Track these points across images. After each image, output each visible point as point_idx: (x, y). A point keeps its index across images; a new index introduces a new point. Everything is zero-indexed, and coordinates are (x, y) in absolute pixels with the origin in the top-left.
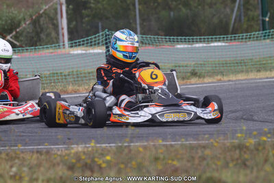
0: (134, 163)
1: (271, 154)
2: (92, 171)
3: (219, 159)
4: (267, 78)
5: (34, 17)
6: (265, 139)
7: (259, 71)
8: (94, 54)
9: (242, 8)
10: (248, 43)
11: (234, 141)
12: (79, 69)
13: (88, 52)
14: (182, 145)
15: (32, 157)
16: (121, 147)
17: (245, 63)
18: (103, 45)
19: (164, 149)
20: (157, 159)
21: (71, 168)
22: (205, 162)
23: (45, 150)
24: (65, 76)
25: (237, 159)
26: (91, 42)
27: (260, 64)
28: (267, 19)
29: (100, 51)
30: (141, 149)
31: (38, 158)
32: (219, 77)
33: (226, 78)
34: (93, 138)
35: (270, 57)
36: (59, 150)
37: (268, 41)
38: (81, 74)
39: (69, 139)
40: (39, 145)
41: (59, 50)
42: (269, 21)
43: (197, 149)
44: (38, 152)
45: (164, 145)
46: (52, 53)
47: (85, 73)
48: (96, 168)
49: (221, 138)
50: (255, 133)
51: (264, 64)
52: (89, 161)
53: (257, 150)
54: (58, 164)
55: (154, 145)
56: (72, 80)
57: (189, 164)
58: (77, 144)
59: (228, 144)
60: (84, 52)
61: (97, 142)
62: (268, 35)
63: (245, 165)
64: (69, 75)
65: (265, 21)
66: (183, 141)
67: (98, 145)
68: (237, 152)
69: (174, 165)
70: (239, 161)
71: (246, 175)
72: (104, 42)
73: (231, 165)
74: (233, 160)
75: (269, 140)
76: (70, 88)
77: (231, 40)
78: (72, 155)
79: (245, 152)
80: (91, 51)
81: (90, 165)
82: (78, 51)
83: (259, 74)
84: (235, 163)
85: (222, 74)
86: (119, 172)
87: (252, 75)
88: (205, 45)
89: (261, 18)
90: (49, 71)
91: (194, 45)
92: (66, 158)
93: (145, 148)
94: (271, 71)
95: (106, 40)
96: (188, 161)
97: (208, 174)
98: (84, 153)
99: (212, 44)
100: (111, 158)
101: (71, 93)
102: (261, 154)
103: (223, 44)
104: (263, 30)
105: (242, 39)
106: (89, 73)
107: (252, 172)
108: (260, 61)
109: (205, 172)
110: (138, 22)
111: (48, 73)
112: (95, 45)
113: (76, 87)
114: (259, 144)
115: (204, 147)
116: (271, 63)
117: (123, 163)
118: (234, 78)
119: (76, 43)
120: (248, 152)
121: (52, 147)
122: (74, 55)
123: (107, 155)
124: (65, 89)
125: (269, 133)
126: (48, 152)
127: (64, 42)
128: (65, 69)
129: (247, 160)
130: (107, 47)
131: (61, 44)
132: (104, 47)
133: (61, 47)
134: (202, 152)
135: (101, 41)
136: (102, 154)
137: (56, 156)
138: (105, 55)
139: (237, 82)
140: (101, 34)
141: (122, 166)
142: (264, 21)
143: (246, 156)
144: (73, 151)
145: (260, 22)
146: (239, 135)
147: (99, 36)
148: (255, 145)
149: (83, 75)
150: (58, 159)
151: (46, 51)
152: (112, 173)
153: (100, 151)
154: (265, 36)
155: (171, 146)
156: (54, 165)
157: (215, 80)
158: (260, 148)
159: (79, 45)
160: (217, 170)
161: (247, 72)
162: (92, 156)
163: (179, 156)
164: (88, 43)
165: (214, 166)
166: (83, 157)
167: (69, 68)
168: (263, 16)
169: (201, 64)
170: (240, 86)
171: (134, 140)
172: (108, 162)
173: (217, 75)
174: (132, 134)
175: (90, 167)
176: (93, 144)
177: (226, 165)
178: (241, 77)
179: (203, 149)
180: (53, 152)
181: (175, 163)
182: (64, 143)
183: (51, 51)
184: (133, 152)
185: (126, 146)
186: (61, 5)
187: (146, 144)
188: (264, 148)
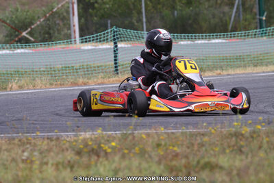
0: (137, 148)
1: (265, 141)
2: (98, 156)
3: (217, 146)
4: (264, 72)
5: (48, 15)
6: (259, 127)
7: (256, 66)
8: (103, 50)
9: (241, 7)
10: (247, 40)
11: (231, 129)
12: (89, 63)
13: (97, 47)
14: (182, 133)
15: (43, 142)
16: (126, 134)
17: (243, 58)
18: (111, 41)
19: (165, 136)
20: (158, 145)
21: (79, 153)
22: (204, 149)
23: (55, 137)
24: (76, 69)
25: (234, 146)
26: (100, 38)
27: (258, 60)
28: (264, 18)
29: (109, 47)
30: (144, 136)
31: (48, 144)
32: (219, 71)
33: (225, 73)
34: (100, 126)
35: (267, 53)
36: (68, 136)
37: (265, 38)
38: (91, 67)
39: (78, 127)
40: (50, 132)
41: (70, 46)
42: (265, 20)
43: (196, 136)
44: (48, 138)
45: (165, 133)
46: (64, 48)
47: (94, 67)
48: (102, 154)
49: (219, 126)
50: (250, 122)
51: (261, 60)
52: (95, 147)
53: (252, 137)
54: (67, 150)
55: (156, 133)
56: (83, 73)
57: (188, 151)
58: (85, 132)
59: (225, 132)
60: (93, 47)
61: (104, 130)
62: (266, 33)
63: (241, 151)
64: (80, 69)
66: (184, 129)
67: (104, 133)
68: (234, 139)
69: (175, 151)
70: (236, 148)
71: (241, 160)
72: (112, 38)
73: (228, 151)
74: (229, 147)
75: (264, 128)
76: (81, 80)
77: (231, 37)
78: (80, 141)
79: (241, 140)
80: (101, 47)
81: (97, 151)
82: (88, 46)
83: (255, 68)
84: (231, 149)
85: (221, 68)
86: (123, 156)
87: (249, 70)
88: (206, 42)
89: (258, 17)
90: (61, 64)
91: (196, 42)
92: (74, 143)
93: (148, 135)
94: (267, 65)
95: (114, 36)
96: (188, 148)
97: (206, 160)
98: (91, 140)
99: (213, 41)
100: (116, 144)
101: (81, 86)
102: (255, 141)
103: (224, 41)
104: (260, 28)
105: (241, 36)
106: (98, 67)
107: (247, 157)
109: (203, 157)
110: (144, 20)
111: (60, 66)
112: (104, 40)
113: (86, 80)
114: (254, 132)
115: (203, 135)
116: (268, 59)
117: (127, 149)
118: (233, 73)
119: (86, 39)
120: (244, 139)
121: (62, 134)
122: (84, 51)
123: (113, 141)
124: (76, 82)
125: (264, 122)
126: (58, 139)
127: (75, 38)
128: (76, 63)
129: (242, 146)
130: (115, 43)
131: (73, 40)
132: (112, 43)
133: (73, 42)
134: (201, 139)
135: (109, 37)
136: (108, 141)
137: (65, 142)
138: (113, 50)
139: (235, 76)
140: (109, 30)
141: (126, 151)
142: (261, 20)
143: (242, 143)
144: (81, 138)
145: (258, 21)
146: (236, 124)
147: (107, 33)
148: (250, 133)
149: (93, 69)
150: (67, 144)
151: (59, 46)
152: (117, 158)
153: (106, 138)
154: (262, 34)
155: (173, 133)
156: (63, 150)
157: (215, 74)
158: (255, 136)
159: (90, 41)
160: (215, 156)
161: (245, 66)
162: (98, 142)
163: (179, 143)
164: (97, 39)
165: (212, 152)
166: (90, 143)
167: (79, 62)
168: (260, 15)
169: (203, 60)
170: (238, 80)
171: (138, 128)
172: (113, 148)
173: (217, 70)
174: (136, 123)
175: (96, 152)
176: (99, 131)
177: (223, 151)
178: (239, 71)
179: (202, 136)
180: (63, 139)
181: (175, 149)
182: (73, 131)
183: (63, 46)
184: (136, 139)
185: (130, 134)
186: (73, 4)
187: (149, 131)
188: (259, 136)
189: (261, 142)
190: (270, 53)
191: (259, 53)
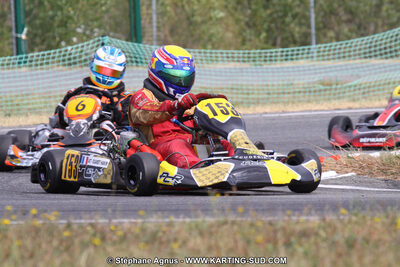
7: (8, 115)
27: (12, 105)
28: (23, 36)
35: (27, 95)
37: (23, 69)
42: (24, 40)
51: (18, 105)
62: (25, 62)
65: (21, 38)
83: (7, 119)
89: (14, 33)
94: (27, 115)
104: (18, 54)
108: (12, 101)
116: (28, 104)
142: (17, 38)
145: (14, 41)
154: (19, 63)
168: (17, 32)
189: (9, 248)
190: (33, 94)
191: (14, 94)
